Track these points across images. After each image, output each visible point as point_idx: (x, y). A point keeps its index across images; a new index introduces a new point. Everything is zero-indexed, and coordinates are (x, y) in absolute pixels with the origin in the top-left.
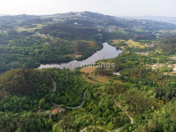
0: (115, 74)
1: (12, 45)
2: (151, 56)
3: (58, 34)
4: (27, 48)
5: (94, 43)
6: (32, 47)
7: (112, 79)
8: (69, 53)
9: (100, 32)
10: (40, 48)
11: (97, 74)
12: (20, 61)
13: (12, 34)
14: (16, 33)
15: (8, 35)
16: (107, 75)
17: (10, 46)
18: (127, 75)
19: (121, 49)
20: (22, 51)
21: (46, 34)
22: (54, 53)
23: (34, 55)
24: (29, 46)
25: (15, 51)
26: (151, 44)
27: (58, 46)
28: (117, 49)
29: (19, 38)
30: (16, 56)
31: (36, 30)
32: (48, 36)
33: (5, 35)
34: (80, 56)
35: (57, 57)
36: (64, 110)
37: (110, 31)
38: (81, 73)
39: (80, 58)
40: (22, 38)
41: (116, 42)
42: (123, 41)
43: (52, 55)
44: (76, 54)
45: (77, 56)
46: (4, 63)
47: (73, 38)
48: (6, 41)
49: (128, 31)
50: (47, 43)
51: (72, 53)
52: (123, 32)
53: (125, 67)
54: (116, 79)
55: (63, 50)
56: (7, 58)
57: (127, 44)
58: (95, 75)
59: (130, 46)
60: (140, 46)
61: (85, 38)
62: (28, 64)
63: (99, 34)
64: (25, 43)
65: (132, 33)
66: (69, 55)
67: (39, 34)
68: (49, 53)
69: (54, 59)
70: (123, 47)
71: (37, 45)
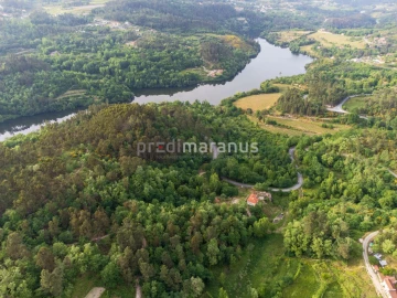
0: (331, 109)
1: (51, 51)
2: (392, 66)
3: (150, 20)
4: (89, 55)
5: (239, 40)
6: (99, 54)
7: (329, 121)
8: (191, 65)
9: (242, 15)
10: (118, 55)
11: (288, 112)
12: (85, 87)
13: (41, 23)
14: (50, 21)
15: (31, 25)
16: (313, 113)
17: (48, 54)
18: (365, 112)
19: (305, 53)
20: (81, 64)
21: (121, 20)
22: (158, 67)
23: (111, 72)
24: (89, 51)
25: (64, 63)
26: (379, 36)
27: (162, 48)
28: (296, 53)
29: (59, 31)
30: (74, 76)
31: (94, 12)
32: (126, 27)
33: (25, 27)
34: (219, 72)
35: (168, 76)
36: (268, 195)
37: (262, 10)
38: (241, 112)
39: (221, 77)
40: (67, 31)
41: (287, 36)
42: (303, 33)
43: (156, 72)
44: (208, 66)
45: (212, 73)
46: (51, 94)
47: (186, 28)
48: (31, 42)
49: (303, 8)
50: (132, 44)
51: (199, 64)
52: (294, 11)
53: (351, 94)
54: (338, 122)
55: (176, 58)
56: (55, 82)
57: (316, 39)
58: (282, 115)
59: (326, 45)
60: (351, 44)
61: (214, 29)
62: (106, 94)
63: (240, 19)
64: (78, 44)
65: (315, 14)
66: (193, 71)
67: (104, 22)
68: (146, 66)
69: (161, 81)
70: (308, 48)
71: (109, 48)
